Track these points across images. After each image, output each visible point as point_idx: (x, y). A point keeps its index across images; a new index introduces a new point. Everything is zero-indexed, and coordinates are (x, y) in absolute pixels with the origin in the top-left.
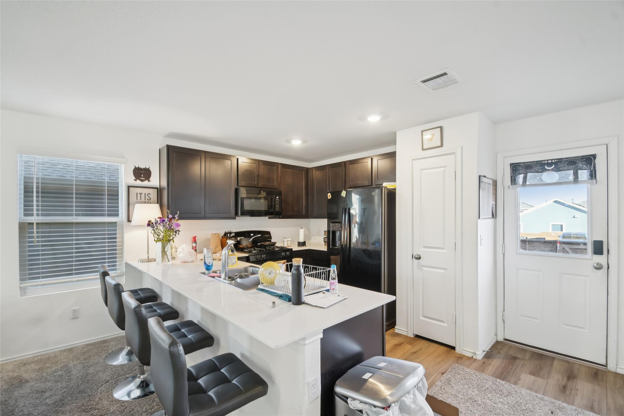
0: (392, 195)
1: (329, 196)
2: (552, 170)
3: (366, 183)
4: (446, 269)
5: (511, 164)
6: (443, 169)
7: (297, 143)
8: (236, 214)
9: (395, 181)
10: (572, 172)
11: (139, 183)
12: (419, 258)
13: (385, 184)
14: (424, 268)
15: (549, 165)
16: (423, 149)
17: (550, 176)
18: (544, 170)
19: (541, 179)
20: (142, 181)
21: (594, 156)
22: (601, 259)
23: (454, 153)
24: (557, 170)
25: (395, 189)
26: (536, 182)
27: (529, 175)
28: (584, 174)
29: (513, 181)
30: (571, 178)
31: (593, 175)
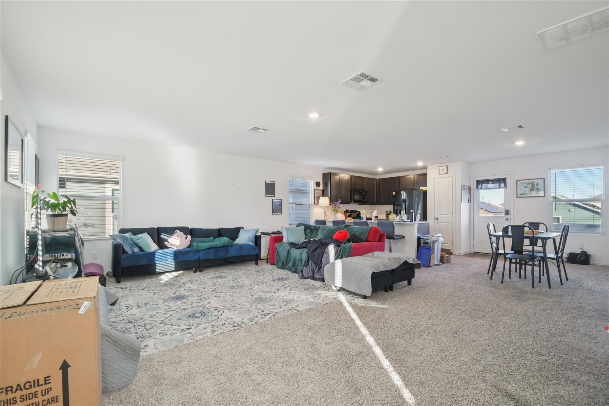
0: (425, 193)
1: (394, 193)
2: (492, 183)
3: (411, 187)
4: (449, 222)
5: (477, 180)
6: (448, 183)
7: (380, 170)
8: (351, 201)
9: (427, 187)
10: (498, 184)
11: (317, 188)
12: (437, 219)
13: (421, 188)
14: (440, 223)
15: (491, 181)
16: (439, 174)
17: (491, 185)
18: (488, 183)
19: (487, 187)
20: (318, 187)
21: (506, 178)
22: (508, 217)
23: (452, 177)
24: (493, 183)
25: (427, 190)
26: (486, 188)
27: (483, 185)
28: (502, 185)
29: (477, 187)
30: (498, 186)
31: (505, 185)
